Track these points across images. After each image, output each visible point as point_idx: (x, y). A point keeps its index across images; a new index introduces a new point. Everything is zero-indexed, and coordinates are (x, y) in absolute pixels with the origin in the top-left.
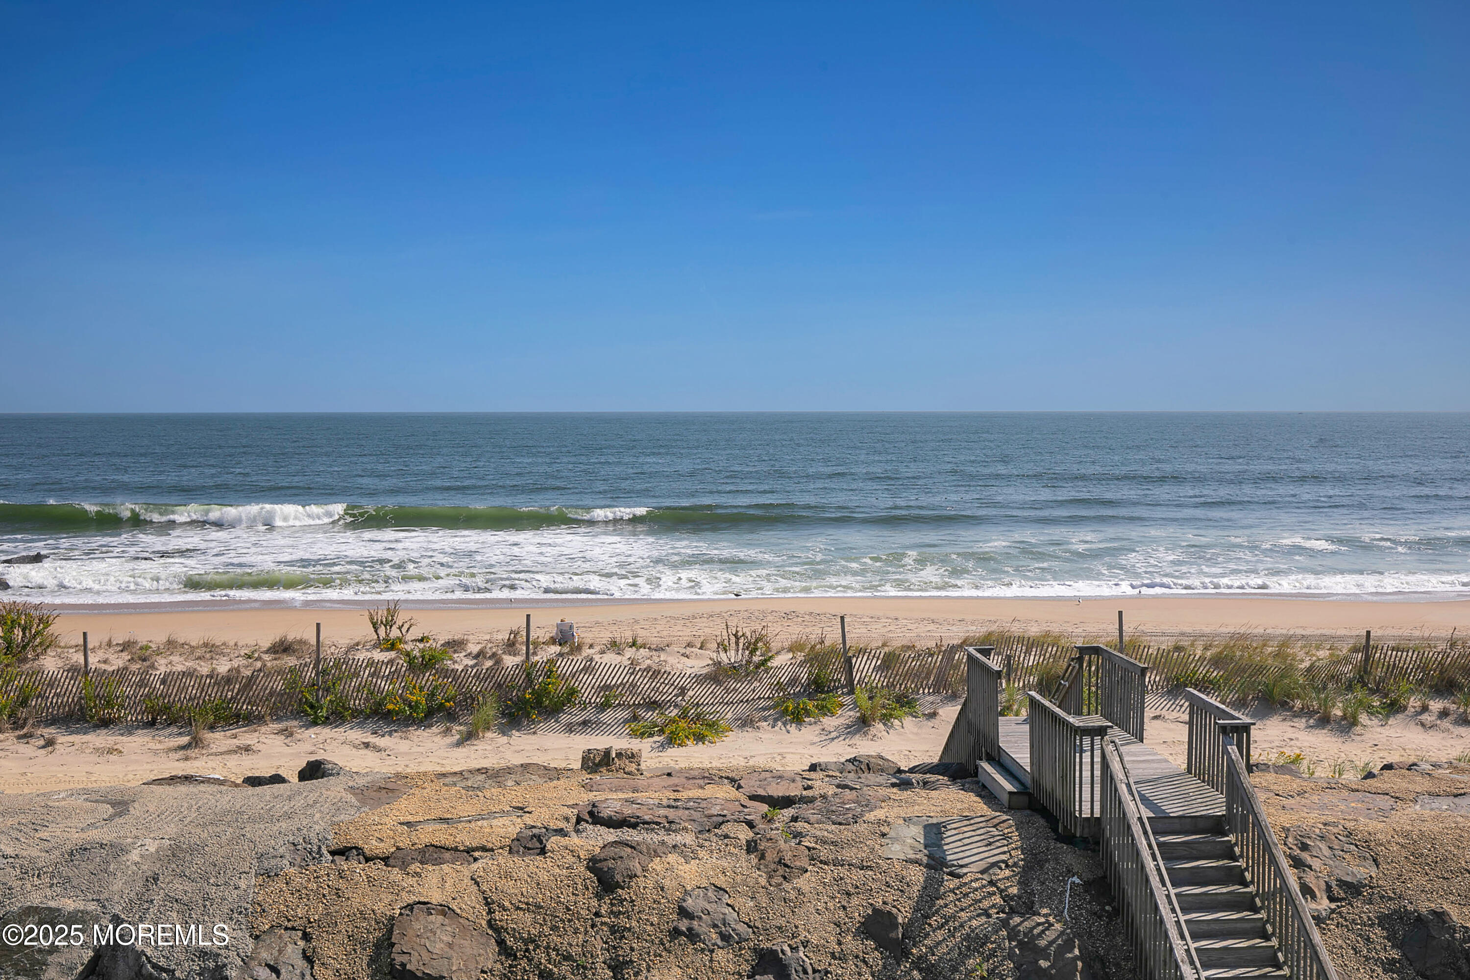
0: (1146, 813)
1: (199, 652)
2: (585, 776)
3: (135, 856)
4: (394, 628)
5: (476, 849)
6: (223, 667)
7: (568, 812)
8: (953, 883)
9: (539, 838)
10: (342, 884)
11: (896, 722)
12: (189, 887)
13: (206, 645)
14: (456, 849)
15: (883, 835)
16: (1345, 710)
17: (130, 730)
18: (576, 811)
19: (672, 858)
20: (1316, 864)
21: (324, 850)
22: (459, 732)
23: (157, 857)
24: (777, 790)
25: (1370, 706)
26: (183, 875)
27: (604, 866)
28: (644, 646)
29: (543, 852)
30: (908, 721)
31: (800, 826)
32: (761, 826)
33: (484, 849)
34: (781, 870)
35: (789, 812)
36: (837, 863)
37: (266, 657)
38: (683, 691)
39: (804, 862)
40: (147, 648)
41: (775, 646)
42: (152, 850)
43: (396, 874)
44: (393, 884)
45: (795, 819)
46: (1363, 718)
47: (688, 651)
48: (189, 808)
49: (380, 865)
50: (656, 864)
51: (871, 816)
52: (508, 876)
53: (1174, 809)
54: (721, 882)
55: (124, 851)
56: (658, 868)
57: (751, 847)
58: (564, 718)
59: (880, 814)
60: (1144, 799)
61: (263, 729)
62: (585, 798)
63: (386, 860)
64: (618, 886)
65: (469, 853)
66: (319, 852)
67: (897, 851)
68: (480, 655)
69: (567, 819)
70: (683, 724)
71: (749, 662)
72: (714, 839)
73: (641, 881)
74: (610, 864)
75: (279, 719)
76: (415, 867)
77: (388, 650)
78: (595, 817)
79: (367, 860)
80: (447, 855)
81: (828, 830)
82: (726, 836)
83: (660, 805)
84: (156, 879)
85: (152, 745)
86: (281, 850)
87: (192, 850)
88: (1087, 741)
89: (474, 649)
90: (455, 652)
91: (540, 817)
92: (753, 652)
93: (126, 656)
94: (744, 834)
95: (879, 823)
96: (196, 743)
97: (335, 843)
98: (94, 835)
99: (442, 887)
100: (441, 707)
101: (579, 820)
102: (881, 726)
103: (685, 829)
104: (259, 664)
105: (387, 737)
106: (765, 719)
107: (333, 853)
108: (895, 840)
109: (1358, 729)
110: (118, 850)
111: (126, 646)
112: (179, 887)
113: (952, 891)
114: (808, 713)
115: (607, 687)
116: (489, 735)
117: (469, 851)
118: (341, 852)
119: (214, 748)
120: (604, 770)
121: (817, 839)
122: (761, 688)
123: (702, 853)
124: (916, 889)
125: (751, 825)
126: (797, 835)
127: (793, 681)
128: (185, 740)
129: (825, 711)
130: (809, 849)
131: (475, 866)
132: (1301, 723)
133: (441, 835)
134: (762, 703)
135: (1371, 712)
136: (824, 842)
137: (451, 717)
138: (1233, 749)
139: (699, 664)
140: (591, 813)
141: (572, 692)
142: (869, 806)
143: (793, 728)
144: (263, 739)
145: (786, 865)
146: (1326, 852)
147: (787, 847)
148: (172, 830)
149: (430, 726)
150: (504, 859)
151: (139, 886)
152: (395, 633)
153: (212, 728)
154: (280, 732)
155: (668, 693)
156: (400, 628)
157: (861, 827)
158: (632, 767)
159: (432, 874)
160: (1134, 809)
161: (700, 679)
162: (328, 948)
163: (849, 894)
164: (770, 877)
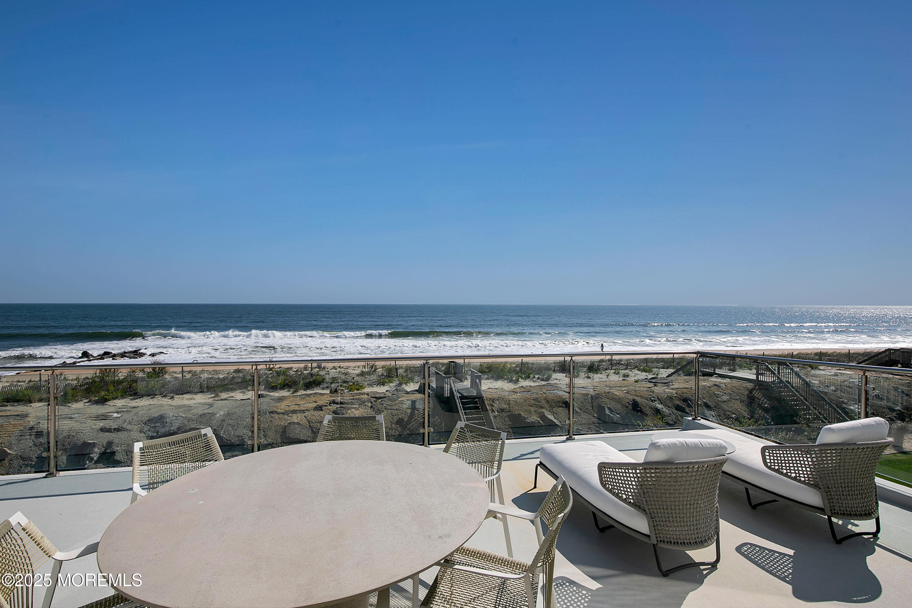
0: (459, 395)
1: (212, 373)
2: (331, 395)
3: (218, 415)
6: (221, 376)
8: (416, 412)
9: (321, 407)
10: (272, 419)
11: (408, 384)
12: (233, 421)
14: (300, 411)
15: (402, 403)
16: (516, 378)
17: (196, 393)
19: (353, 410)
20: (495, 405)
21: (267, 412)
22: (293, 390)
23: (224, 415)
24: (377, 396)
25: (522, 377)
26: (231, 419)
27: (337, 412)
28: (342, 368)
29: (322, 410)
30: (411, 384)
31: (383, 402)
32: (374, 403)
33: (307, 410)
34: (378, 411)
35: (380, 400)
36: (391, 409)
37: (233, 374)
38: (353, 378)
39: (384, 410)
41: (378, 367)
42: (222, 414)
43: (286, 416)
44: (285, 419)
45: (382, 401)
46: (520, 380)
47: (355, 369)
48: (230, 405)
49: (282, 415)
50: (349, 411)
51: (399, 400)
52: (314, 415)
53: (465, 394)
54: (364, 414)
55: (215, 414)
57: (371, 407)
58: (321, 386)
59: (402, 399)
60: (459, 393)
61: (236, 392)
62: (331, 399)
63: (283, 414)
65: (303, 411)
67: (405, 406)
68: (297, 371)
69: (327, 403)
70: (353, 386)
71: (371, 371)
72: (363, 406)
73: (346, 415)
75: (241, 389)
76: (291, 415)
77: (270, 371)
78: (334, 402)
79: (278, 414)
80: (298, 412)
81: (389, 403)
82: (366, 405)
83: (350, 399)
84: (224, 420)
85: (203, 397)
87: (233, 414)
88: (447, 379)
90: (289, 371)
91: (320, 403)
92: (372, 368)
93: (190, 375)
94: (370, 405)
95: (401, 401)
96: (217, 396)
97: (269, 410)
98: (205, 411)
99: (298, 419)
100: (287, 384)
101: (330, 403)
102: (405, 385)
103: (356, 404)
104: (232, 376)
106: (375, 384)
107: (269, 413)
108: (404, 404)
109: (519, 382)
110: (213, 414)
111: (190, 372)
114: (386, 383)
115: (333, 378)
116: (301, 391)
117: (304, 411)
118: (272, 412)
119: (225, 395)
121: (387, 405)
122: (374, 377)
123: (360, 409)
124: (409, 414)
125: (371, 403)
126: (382, 404)
127: (382, 375)
128: (213, 395)
129: (391, 382)
130: (385, 407)
131: (305, 414)
132: (506, 381)
133: (296, 408)
134: (374, 381)
135: (522, 378)
136: (388, 405)
137: (290, 387)
138: (477, 380)
139: (358, 371)
140: (333, 402)
141: (324, 379)
142: (399, 398)
143: (382, 386)
144: (236, 394)
146: (498, 403)
147: (380, 407)
148: (227, 409)
149: (284, 390)
150: (312, 412)
151: (220, 422)
153: (221, 392)
154: (241, 392)
155: (350, 379)
157: (397, 402)
158: (343, 392)
159: (295, 416)
160: (457, 395)
161: (358, 375)
162: (270, 434)
163: (394, 416)
164: (376, 413)
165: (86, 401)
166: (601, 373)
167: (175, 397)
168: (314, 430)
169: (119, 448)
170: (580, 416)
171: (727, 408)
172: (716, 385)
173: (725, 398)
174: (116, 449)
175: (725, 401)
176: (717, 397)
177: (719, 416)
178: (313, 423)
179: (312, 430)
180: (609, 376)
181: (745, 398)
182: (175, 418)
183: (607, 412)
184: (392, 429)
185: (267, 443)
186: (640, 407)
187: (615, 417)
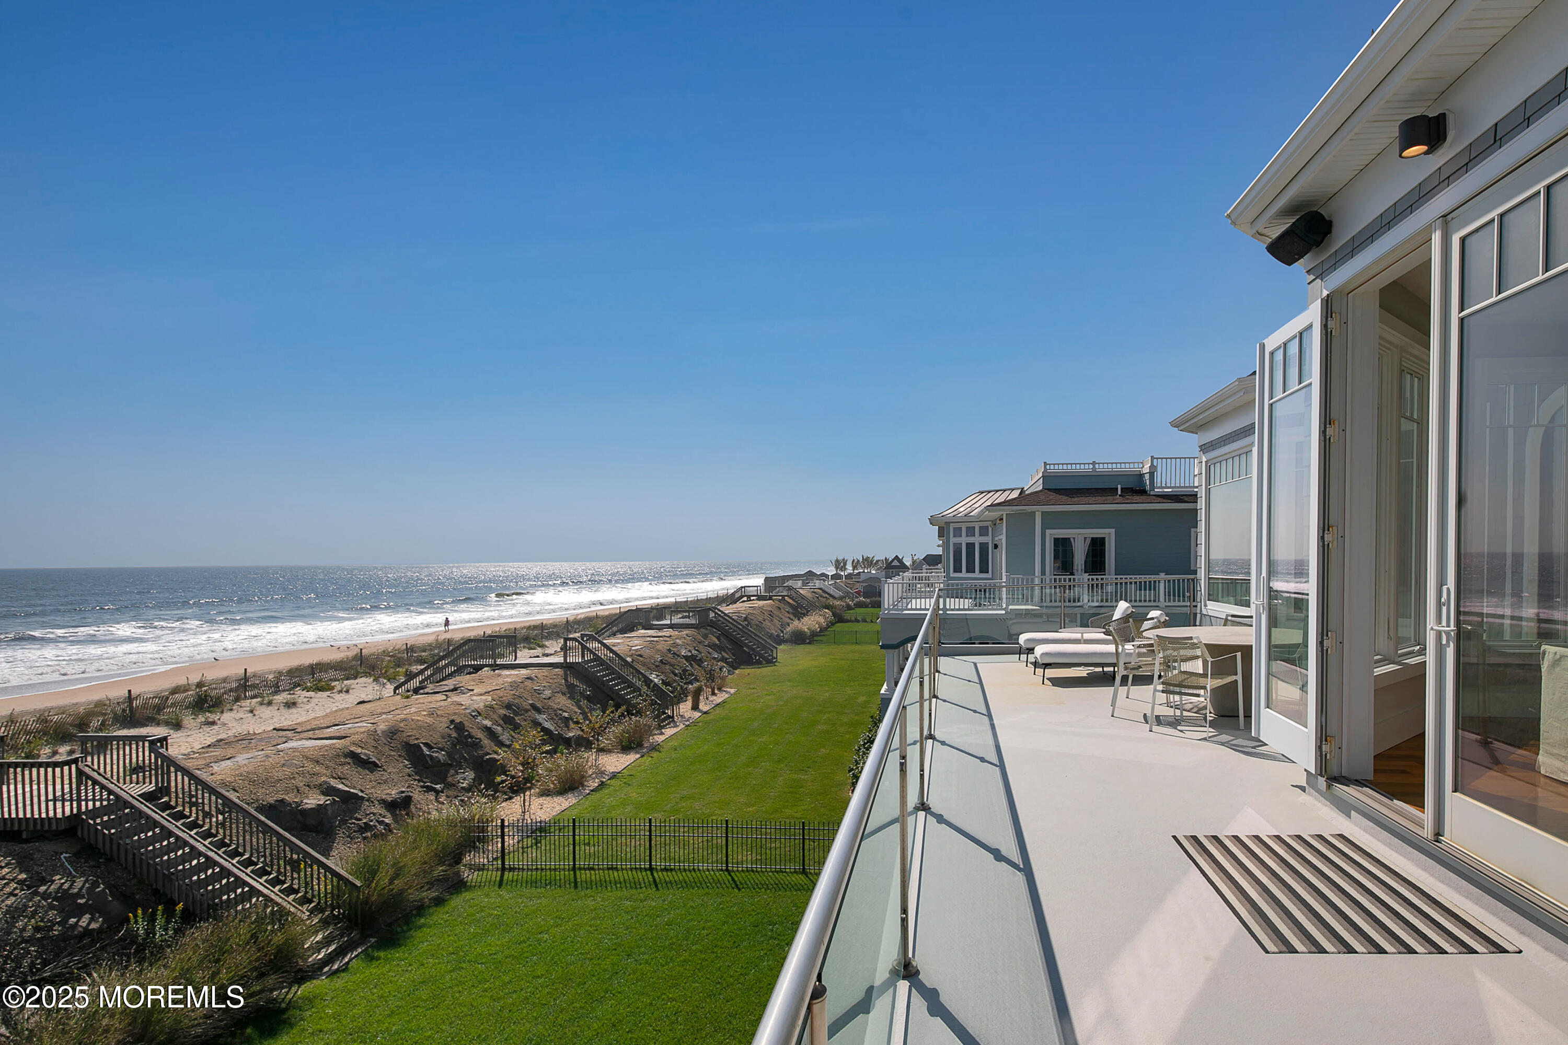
166: (231, 710)
170: (384, 770)
171: (556, 706)
172: (528, 678)
173: (548, 693)
175: (550, 698)
176: (539, 694)
177: (552, 719)
180: (255, 712)
181: (565, 689)
183: (426, 751)
186: (468, 731)
187: (440, 757)
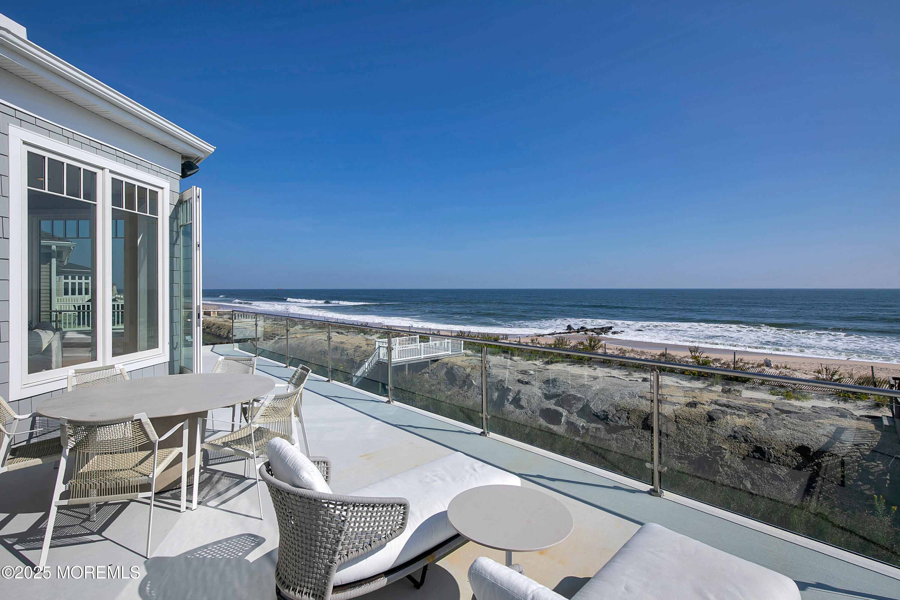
2: (721, 394)
4: (697, 353)
5: (677, 403)
7: (708, 400)
8: (840, 445)
9: (696, 404)
13: (641, 352)
14: (671, 402)
15: (819, 427)
18: (711, 400)
19: (735, 417)
21: (637, 396)
22: (708, 384)
27: (711, 414)
28: (789, 369)
29: (695, 407)
31: (787, 418)
32: (773, 416)
34: (771, 427)
35: (785, 415)
36: (794, 430)
39: (781, 427)
40: (626, 350)
47: (807, 372)
51: (817, 421)
52: (683, 411)
54: (749, 426)
56: (728, 418)
57: (765, 420)
59: (822, 421)
62: (717, 398)
64: (714, 419)
66: (635, 396)
67: (822, 432)
68: (724, 363)
70: (792, 394)
71: (831, 379)
72: (754, 416)
73: (722, 420)
74: (713, 414)
77: (693, 359)
78: (716, 403)
80: (668, 403)
82: (758, 416)
83: (740, 404)
84: (597, 394)
85: (619, 373)
86: (626, 394)
89: (722, 362)
90: (716, 362)
91: (699, 400)
92: (833, 375)
93: (619, 352)
94: (765, 416)
95: (819, 423)
96: (630, 374)
97: (640, 395)
101: (711, 403)
103: (745, 411)
104: (654, 358)
105: (684, 382)
107: (639, 397)
108: (822, 429)
110: (590, 387)
111: (620, 350)
112: (602, 397)
113: (838, 447)
114: (851, 399)
116: (718, 386)
117: (674, 403)
119: (634, 376)
120: (728, 393)
121: (791, 423)
123: (746, 418)
124: (822, 444)
125: (769, 415)
126: (784, 420)
128: (627, 373)
129: (859, 399)
130: (784, 424)
131: (675, 407)
133: (668, 398)
136: (793, 423)
137: (707, 379)
139: (810, 377)
143: (842, 403)
145: (773, 426)
147: (776, 422)
148: (603, 385)
150: (683, 407)
152: (697, 354)
153: (635, 372)
156: (699, 353)
157: (810, 423)
158: (738, 394)
162: (632, 416)
163: (795, 439)
164: (767, 428)
165: (541, 360)
167: (598, 369)
168: (680, 426)
169: (523, 397)
174: (522, 396)
178: (680, 418)
179: (677, 426)
182: (563, 383)
184: (787, 455)
185: (628, 425)
